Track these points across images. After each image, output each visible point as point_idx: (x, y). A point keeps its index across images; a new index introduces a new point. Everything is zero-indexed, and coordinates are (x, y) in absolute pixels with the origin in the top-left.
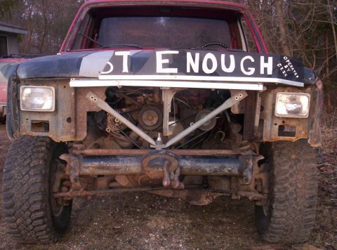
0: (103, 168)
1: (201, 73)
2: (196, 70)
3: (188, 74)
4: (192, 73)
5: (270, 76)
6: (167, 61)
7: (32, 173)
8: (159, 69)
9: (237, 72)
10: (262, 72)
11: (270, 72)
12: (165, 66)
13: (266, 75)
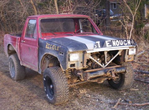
0: (95, 75)
1: (116, 46)
2: (115, 45)
3: (113, 47)
4: (114, 46)
5: (130, 45)
6: (109, 43)
7: (65, 80)
8: (107, 46)
9: (123, 45)
10: (128, 44)
11: (130, 44)
12: (109, 45)
13: (129, 45)
